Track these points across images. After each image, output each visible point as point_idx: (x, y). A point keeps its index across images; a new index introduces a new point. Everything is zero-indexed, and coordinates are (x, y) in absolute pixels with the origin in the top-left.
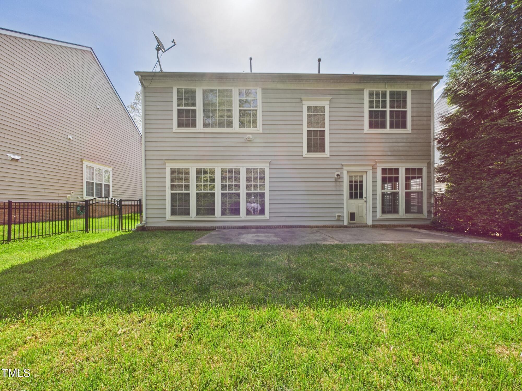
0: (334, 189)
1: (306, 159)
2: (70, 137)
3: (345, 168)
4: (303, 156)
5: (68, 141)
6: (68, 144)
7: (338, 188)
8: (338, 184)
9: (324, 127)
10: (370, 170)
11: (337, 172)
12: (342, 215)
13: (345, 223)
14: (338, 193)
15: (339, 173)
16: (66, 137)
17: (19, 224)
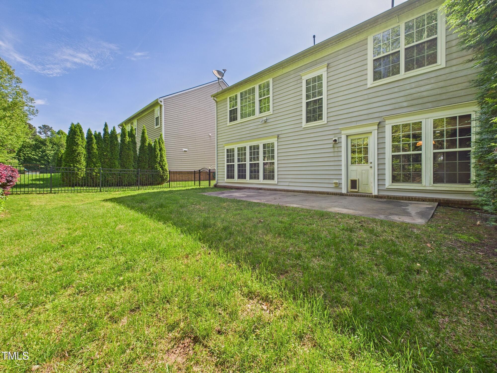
0: (332, 155)
1: (305, 129)
2: (210, 135)
3: (343, 132)
4: (303, 127)
5: (209, 137)
6: (209, 139)
7: (336, 154)
8: (336, 150)
9: (322, 95)
10: (376, 130)
11: (334, 137)
12: (340, 182)
13: (344, 191)
14: (336, 159)
15: (336, 138)
16: (208, 135)
17: (181, 181)
